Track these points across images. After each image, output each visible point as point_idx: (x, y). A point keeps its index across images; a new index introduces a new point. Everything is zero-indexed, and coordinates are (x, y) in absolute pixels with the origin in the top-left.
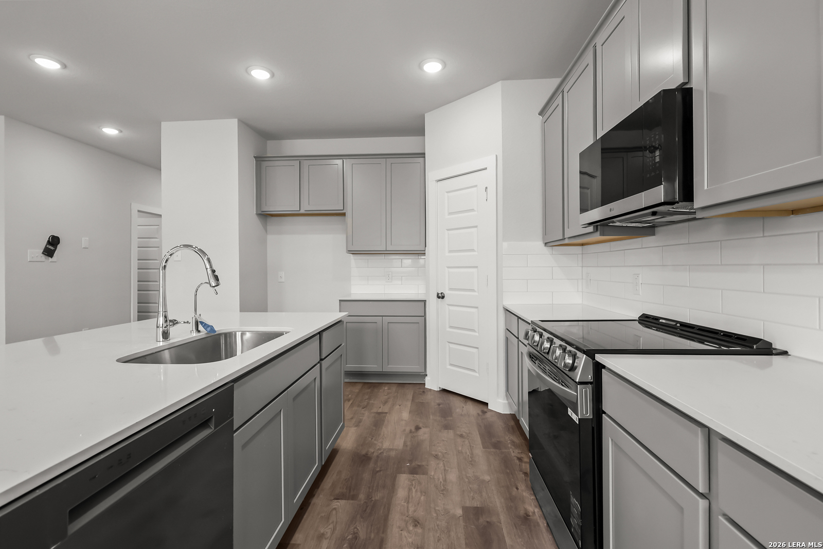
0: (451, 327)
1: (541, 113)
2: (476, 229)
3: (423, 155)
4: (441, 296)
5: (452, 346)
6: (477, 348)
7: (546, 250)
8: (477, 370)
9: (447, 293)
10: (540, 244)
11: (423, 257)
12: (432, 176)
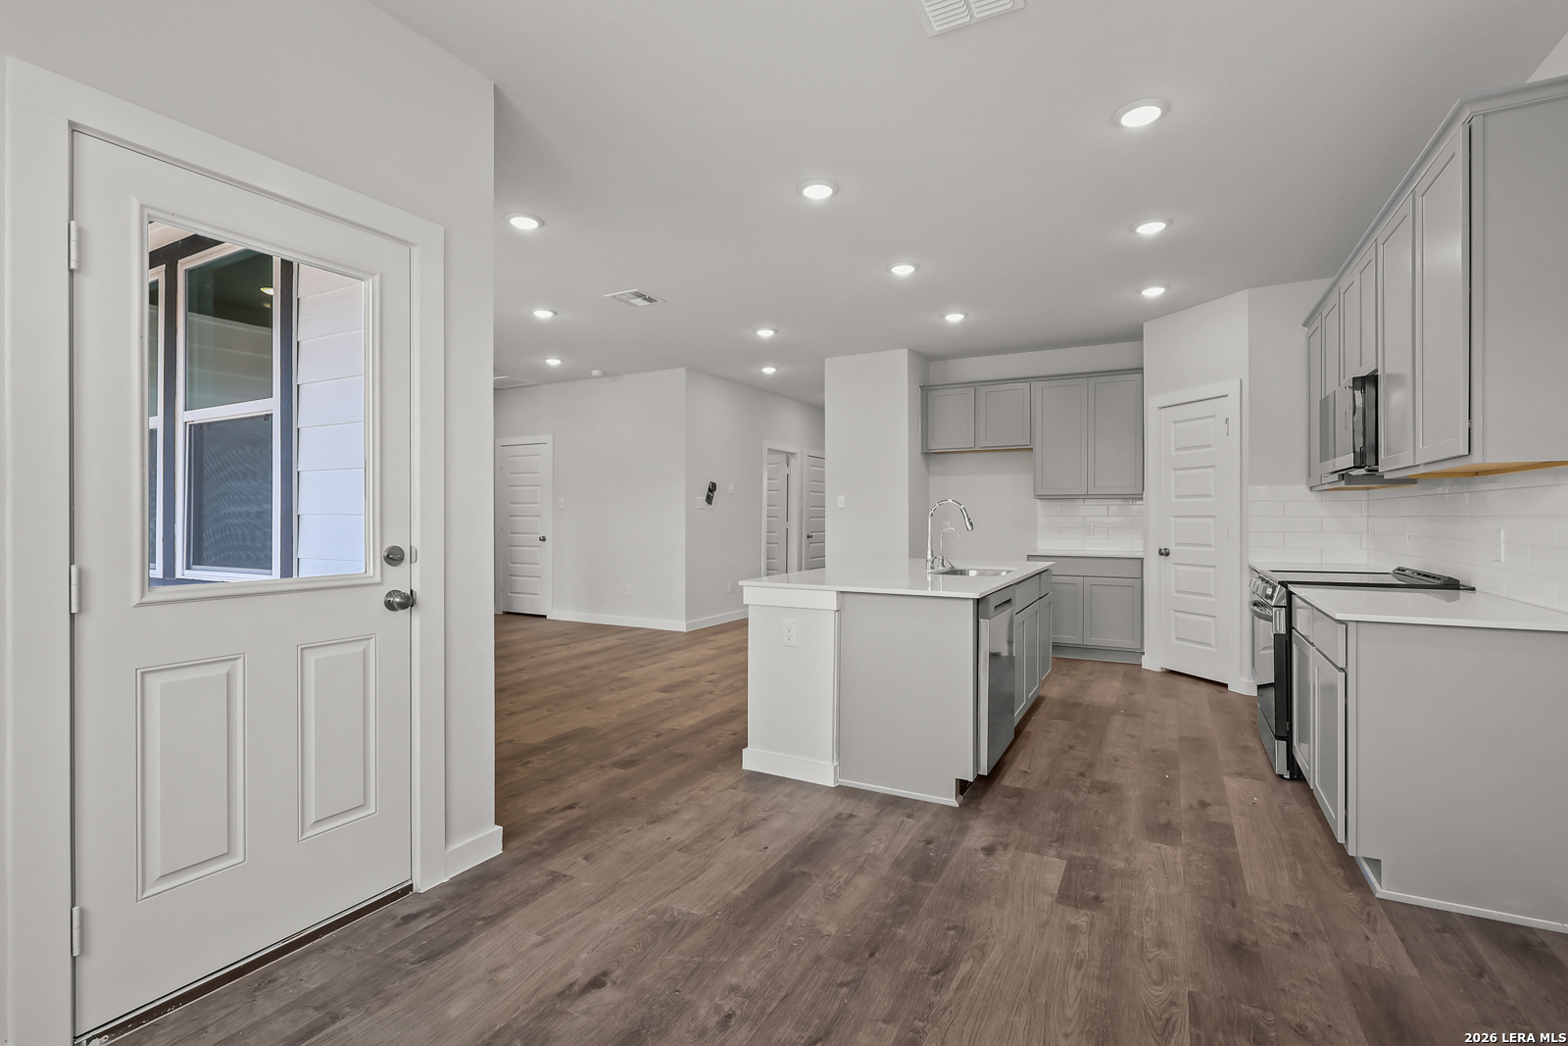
0: (1178, 592)
1: (1305, 325)
2: (1213, 469)
3: (1140, 370)
4: (1164, 553)
5: (1179, 614)
6: (1214, 617)
7: (1312, 495)
8: (1214, 644)
9: (1172, 548)
10: (1304, 488)
11: (1138, 502)
12: (1152, 403)
